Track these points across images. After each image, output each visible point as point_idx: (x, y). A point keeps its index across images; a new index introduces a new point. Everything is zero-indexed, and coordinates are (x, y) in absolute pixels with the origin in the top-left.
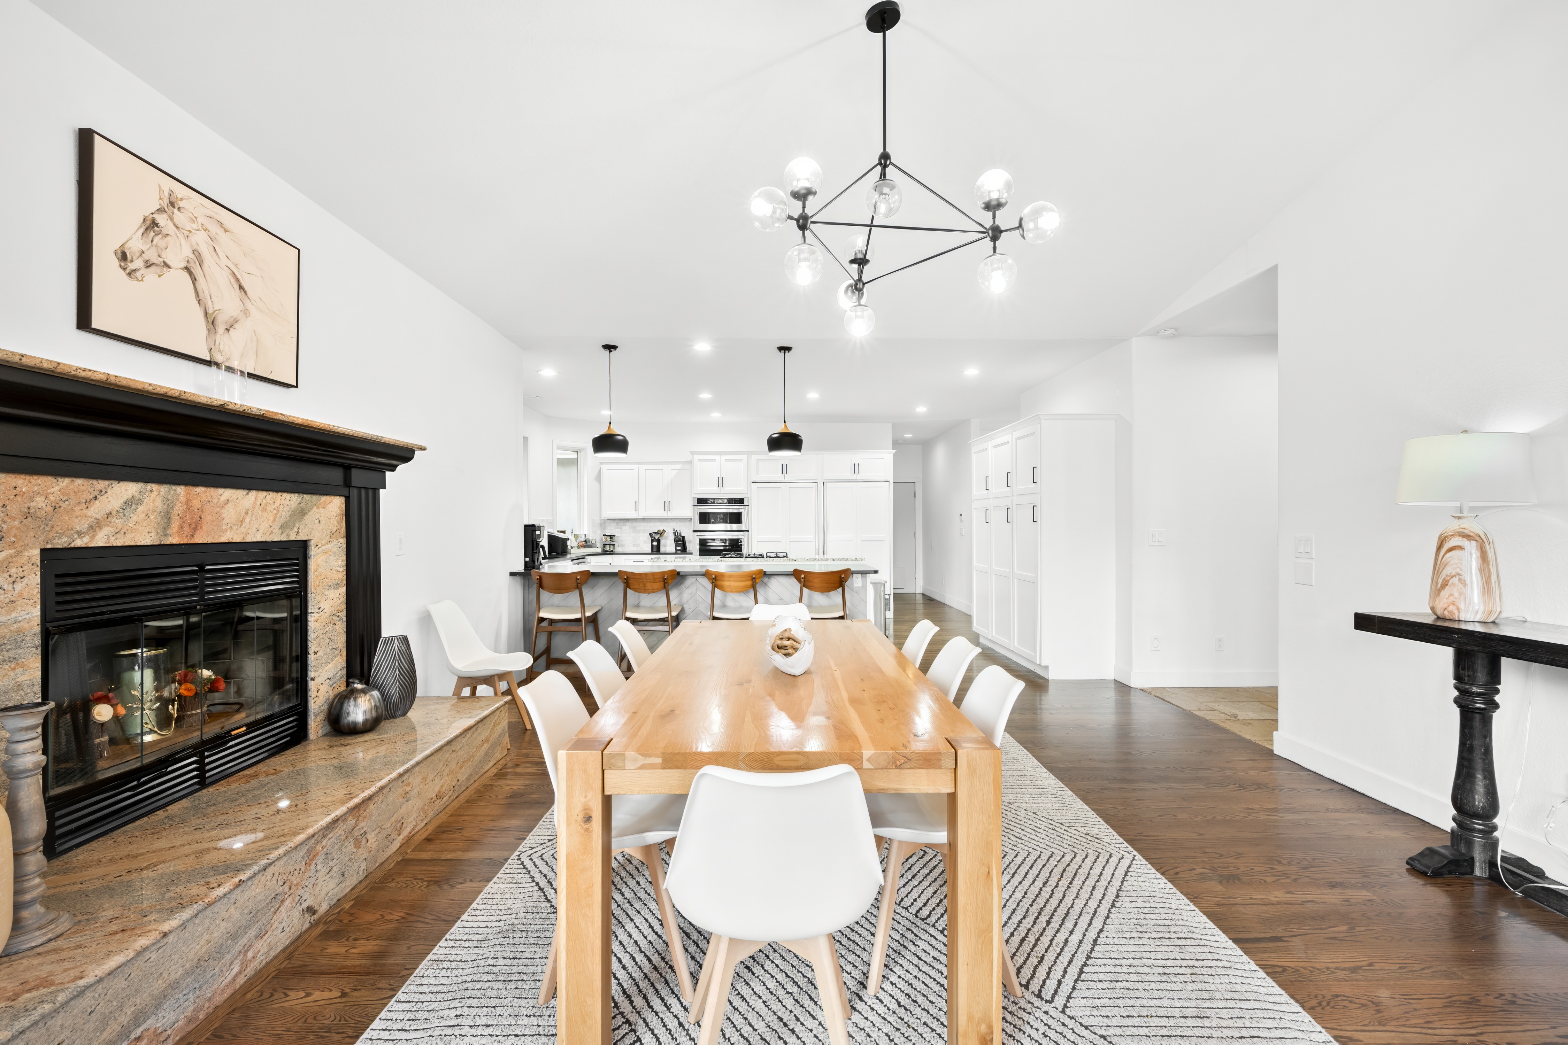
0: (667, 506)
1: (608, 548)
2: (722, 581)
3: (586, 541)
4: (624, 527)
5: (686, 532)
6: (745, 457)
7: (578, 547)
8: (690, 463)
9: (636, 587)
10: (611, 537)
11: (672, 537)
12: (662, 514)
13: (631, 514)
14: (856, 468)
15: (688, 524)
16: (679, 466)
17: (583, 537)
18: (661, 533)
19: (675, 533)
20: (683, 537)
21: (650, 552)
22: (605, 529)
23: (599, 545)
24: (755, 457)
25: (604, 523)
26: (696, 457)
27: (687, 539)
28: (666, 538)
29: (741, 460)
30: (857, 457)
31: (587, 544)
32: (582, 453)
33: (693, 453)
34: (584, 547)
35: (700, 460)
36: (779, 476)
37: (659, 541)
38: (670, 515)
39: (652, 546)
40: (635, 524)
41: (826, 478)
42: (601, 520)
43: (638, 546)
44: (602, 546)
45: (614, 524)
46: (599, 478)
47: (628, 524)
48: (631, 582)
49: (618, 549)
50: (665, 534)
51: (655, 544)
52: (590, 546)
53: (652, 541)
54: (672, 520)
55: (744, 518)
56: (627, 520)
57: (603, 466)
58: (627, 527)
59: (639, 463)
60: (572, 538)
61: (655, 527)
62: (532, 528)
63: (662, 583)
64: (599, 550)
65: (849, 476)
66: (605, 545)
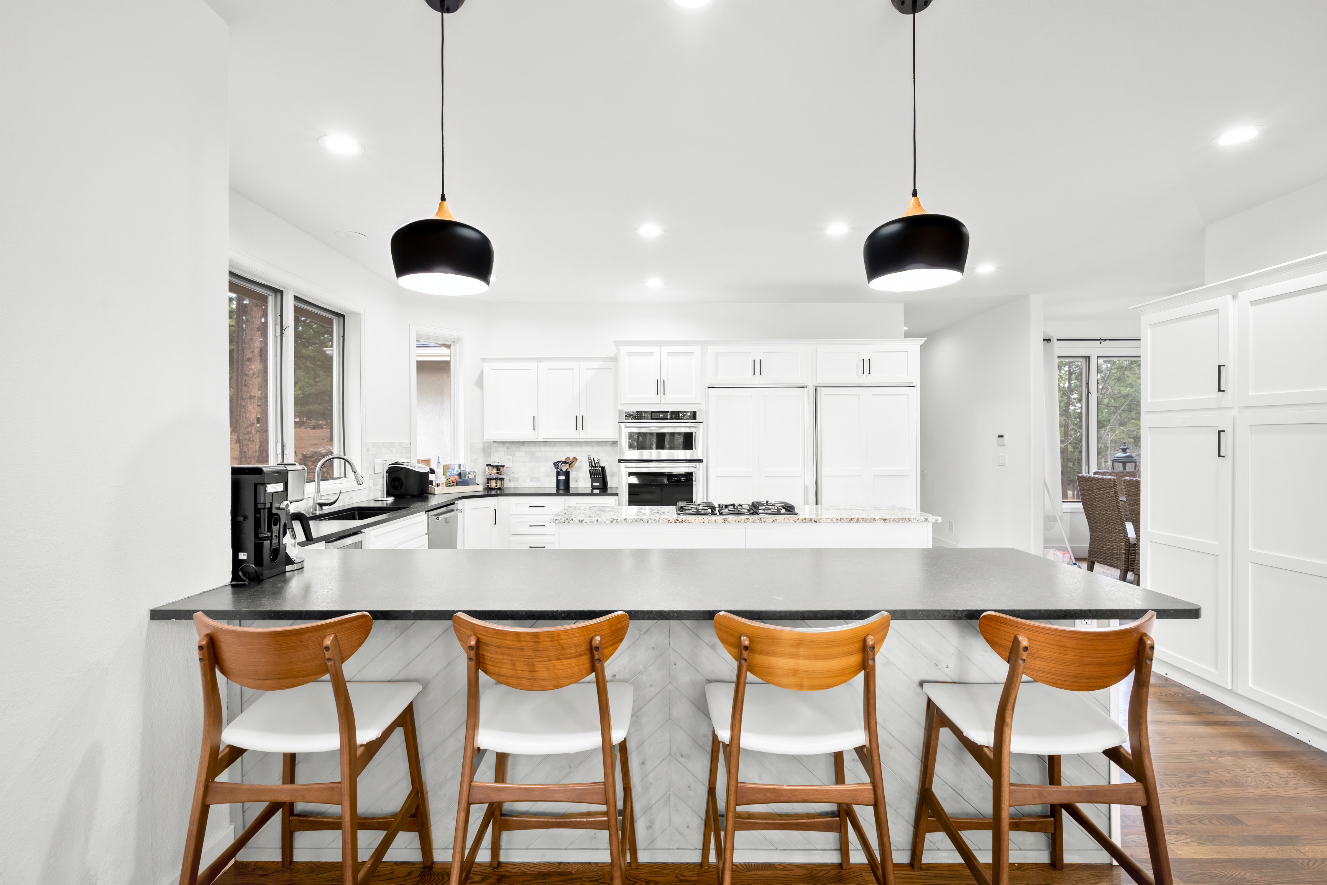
0: (580, 423)
1: (493, 484)
2: (774, 654)
3: (460, 475)
4: (517, 454)
5: (607, 461)
6: (696, 349)
7: (449, 484)
8: (615, 359)
9: (506, 670)
10: (499, 468)
11: (586, 468)
12: (574, 435)
13: (527, 434)
14: (866, 366)
15: (609, 448)
16: (597, 364)
17: (457, 468)
18: (570, 462)
19: (590, 463)
20: (603, 468)
21: (554, 491)
22: (489, 455)
23: (481, 480)
24: (712, 350)
25: (489, 447)
26: (624, 350)
27: (608, 471)
28: (579, 469)
29: (691, 354)
30: (867, 349)
31: (462, 479)
32: (457, 345)
33: (618, 344)
34: (457, 484)
35: (629, 354)
36: (748, 378)
37: (567, 474)
38: (585, 436)
39: (558, 481)
40: (533, 449)
41: (820, 381)
42: (484, 443)
43: (538, 480)
44: (485, 481)
45: (503, 449)
46: (480, 382)
47: (523, 449)
48: (489, 654)
49: (509, 485)
50: (577, 464)
51: (562, 478)
52: (466, 483)
53: (558, 474)
54: (587, 443)
55: (699, 441)
56: (523, 443)
57: (487, 366)
58: (521, 454)
59: (539, 360)
60: (439, 470)
61: (562, 454)
62: (255, 478)
63: (585, 660)
64: (480, 488)
65: (854, 377)
66: (489, 480)
